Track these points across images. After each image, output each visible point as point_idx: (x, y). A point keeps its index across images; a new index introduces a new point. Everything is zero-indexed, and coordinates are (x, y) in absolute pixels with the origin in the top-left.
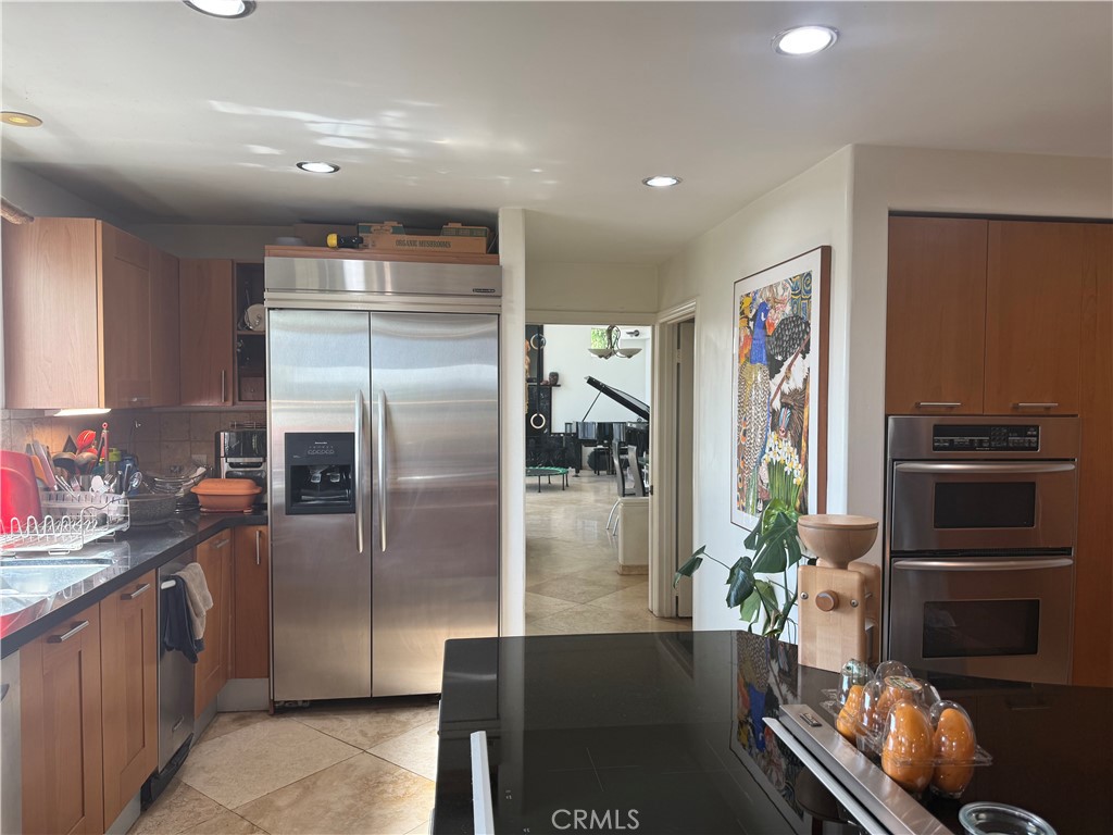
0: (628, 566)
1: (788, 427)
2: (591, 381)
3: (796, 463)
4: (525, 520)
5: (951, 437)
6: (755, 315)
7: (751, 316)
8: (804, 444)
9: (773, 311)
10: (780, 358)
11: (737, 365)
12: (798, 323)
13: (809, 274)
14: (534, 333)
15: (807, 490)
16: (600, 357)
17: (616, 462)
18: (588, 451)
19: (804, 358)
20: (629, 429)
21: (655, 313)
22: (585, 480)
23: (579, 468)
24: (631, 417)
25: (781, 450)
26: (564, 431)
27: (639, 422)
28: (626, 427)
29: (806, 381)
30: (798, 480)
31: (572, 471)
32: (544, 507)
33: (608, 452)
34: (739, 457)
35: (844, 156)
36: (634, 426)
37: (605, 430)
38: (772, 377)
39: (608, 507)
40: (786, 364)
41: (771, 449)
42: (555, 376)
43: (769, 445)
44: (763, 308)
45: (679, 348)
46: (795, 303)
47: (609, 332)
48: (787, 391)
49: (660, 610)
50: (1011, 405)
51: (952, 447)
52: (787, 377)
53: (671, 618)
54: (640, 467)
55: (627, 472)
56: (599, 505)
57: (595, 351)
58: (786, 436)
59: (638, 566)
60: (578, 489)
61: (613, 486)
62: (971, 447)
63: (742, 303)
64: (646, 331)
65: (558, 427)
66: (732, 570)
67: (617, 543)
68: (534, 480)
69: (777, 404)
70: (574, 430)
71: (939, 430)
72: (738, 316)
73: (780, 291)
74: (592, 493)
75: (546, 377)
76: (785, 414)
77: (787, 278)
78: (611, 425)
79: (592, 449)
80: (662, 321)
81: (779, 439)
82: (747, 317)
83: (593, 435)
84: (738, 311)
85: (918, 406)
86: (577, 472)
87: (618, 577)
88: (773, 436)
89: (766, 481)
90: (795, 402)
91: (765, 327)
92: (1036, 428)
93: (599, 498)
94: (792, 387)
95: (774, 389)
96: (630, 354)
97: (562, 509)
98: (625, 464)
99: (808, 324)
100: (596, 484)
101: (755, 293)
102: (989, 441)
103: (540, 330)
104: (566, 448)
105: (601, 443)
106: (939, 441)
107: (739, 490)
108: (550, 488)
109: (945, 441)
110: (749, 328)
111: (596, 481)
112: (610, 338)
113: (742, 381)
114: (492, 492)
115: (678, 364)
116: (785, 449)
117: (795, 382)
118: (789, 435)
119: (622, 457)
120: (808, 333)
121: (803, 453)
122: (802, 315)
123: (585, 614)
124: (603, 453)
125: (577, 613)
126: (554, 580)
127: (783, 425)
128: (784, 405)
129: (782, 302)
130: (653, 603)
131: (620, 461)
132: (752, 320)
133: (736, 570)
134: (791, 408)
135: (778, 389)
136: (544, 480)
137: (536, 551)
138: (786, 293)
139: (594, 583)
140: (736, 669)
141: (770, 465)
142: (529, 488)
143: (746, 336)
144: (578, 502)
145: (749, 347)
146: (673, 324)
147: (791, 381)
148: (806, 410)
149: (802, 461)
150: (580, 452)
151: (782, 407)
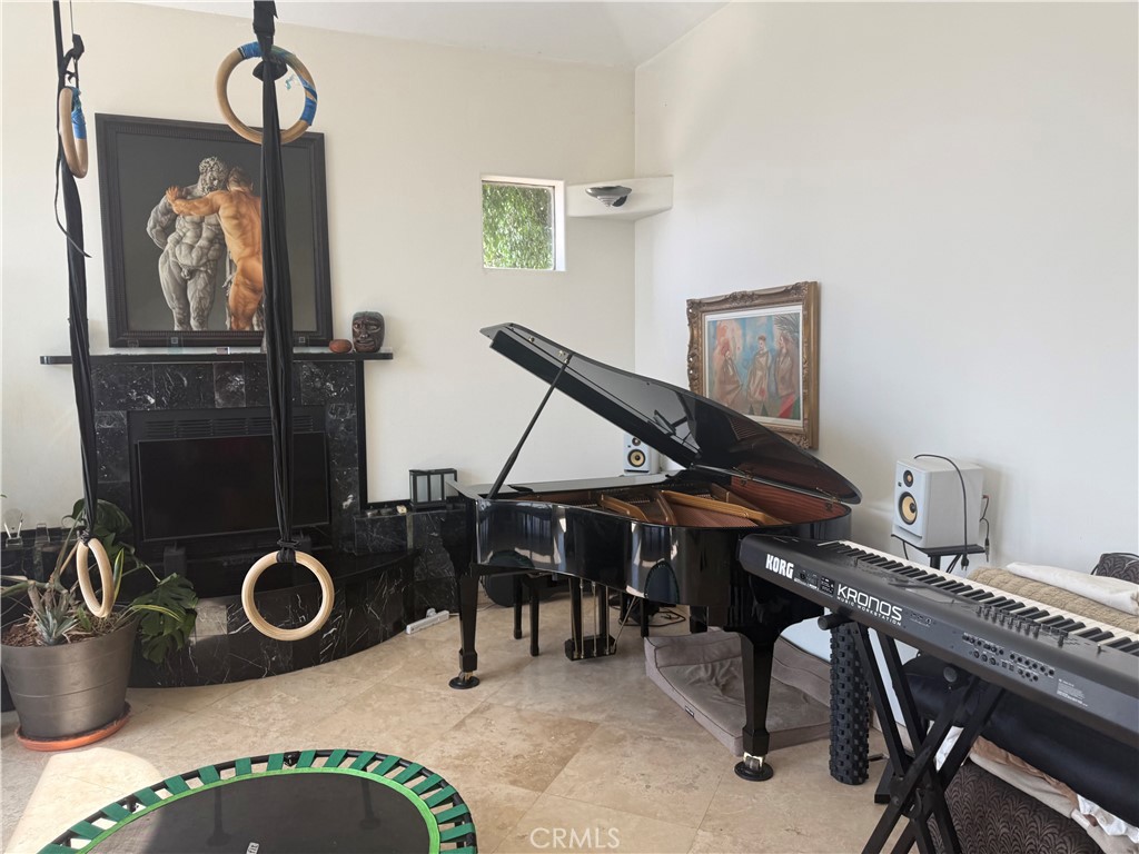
26: (406, 495)
42: (371, 326)
65: (388, 482)
75: (344, 329)
104: (417, 552)
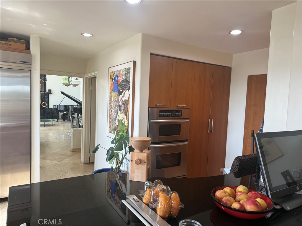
0: (74, 149)
1: (124, 110)
2: (62, 93)
3: (125, 120)
4: (40, 136)
5: (163, 113)
6: (115, 78)
7: (113, 78)
8: (128, 115)
9: (119, 77)
10: (122, 91)
11: (109, 92)
12: (127, 81)
13: (130, 68)
14: (43, 77)
15: (128, 127)
16: (66, 86)
17: (71, 117)
18: (61, 114)
19: (128, 91)
20: (75, 107)
21: (84, 74)
22: (60, 122)
23: (58, 119)
24: (75, 104)
25: (121, 116)
26: (53, 108)
27: (78, 106)
28: (74, 107)
29: (129, 97)
30: (126, 124)
31: (56, 120)
32: (46, 131)
33: (68, 114)
34: (109, 118)
35: (139, 36)
36: (76, 107)
37: (67, 108)
38: (119, 96)
39: (68, 131)
40: (123, 92)
41: (119, 116)
42: (50, 91)
43: (118, 115)
44: (117, 76)
45: (91, 85)
46: (126, 76)
47: (69, 78)
48: (123, 100)
49: (84, 161)
50: (176, 106)
51: (164, 116)
52: (123, 96)
53: (88, 163)
54: (78, 119)
55: (74, 120)
56: (64, 130)
57: (64, 84)
58: (123, 112)
59: (78, 149)
60: (58, 125)
61: (70, 125)
62: (167, 116)
63: (111, 74)
64: (81, 80)
65: (51, 106)
66: (108, 151)
67: (71, 142)
68: (43, 123)
69: (121, 104)
70: (56, 107)
71: (161, 111)
72: (109, 78)
73: (122, 72)
74: (62, 127)
75: (47, 91)
76: (123, 106)
77: (124, 68)
78: (69, 106)
79: (62, 113)
80: (86, 77)
81: (121, 113)
82: (112, 78)
83: (63, 109)
84: (109, 76)
85: (156, 105)
86: (58, 120)
87: (71, 152)
88: (119, 112)
89: (117, 125)
90: (126, 103)
91: (117, 81)
92: (181, 111)
93: (65, 128)
94: (125, 99)
95: (120, 99)
96: (75, 85)
97: (52, 132)
98: (73, 118)
99: (129, 82)
100: (64, 124)
101: (115, 72)
102: (172, 114)
103: (45, 76)
104: (54, 113)
105: (66, 112)
106: (161, 114)
107: (109, 127)
108: (48, 125)
109: (162, 114)
110: (113, 81)
111: (64, 123)
112: (69, 80)
113: (111, 96)
114: (29, 127)
115: (91, 90)
116: (123, 116)
117: (126, 98)
118: (124, 112)
119: (72, 115)
120: (129, 84)
121: (128, 117)
122: (128, 79)
123: (61, 165)
124: (66, 115)
125: (58, 165)
126: (50, 155)
127: (122, 109)
128: (123, 104)
129: (122, 75)
130: (82, 159)
131: (72, 117)
132: (113, 79)
133: (109, 151)
134: (125, 105)
135: (121, 99)
136: (46, 123)
137: (44, 146)
138: (123, 73)
139: (63, 155)
140: (107, 177)
141: (118, 120)
142: (42, 125)
143: (112, 84)
144: (58, 129)
145: (113, 87)
146: (89, 78)
147: (125, 97)
148: (129, 105)
149: (127, 119)
150: (58, 114)
151: (122, 104)
